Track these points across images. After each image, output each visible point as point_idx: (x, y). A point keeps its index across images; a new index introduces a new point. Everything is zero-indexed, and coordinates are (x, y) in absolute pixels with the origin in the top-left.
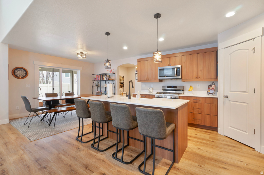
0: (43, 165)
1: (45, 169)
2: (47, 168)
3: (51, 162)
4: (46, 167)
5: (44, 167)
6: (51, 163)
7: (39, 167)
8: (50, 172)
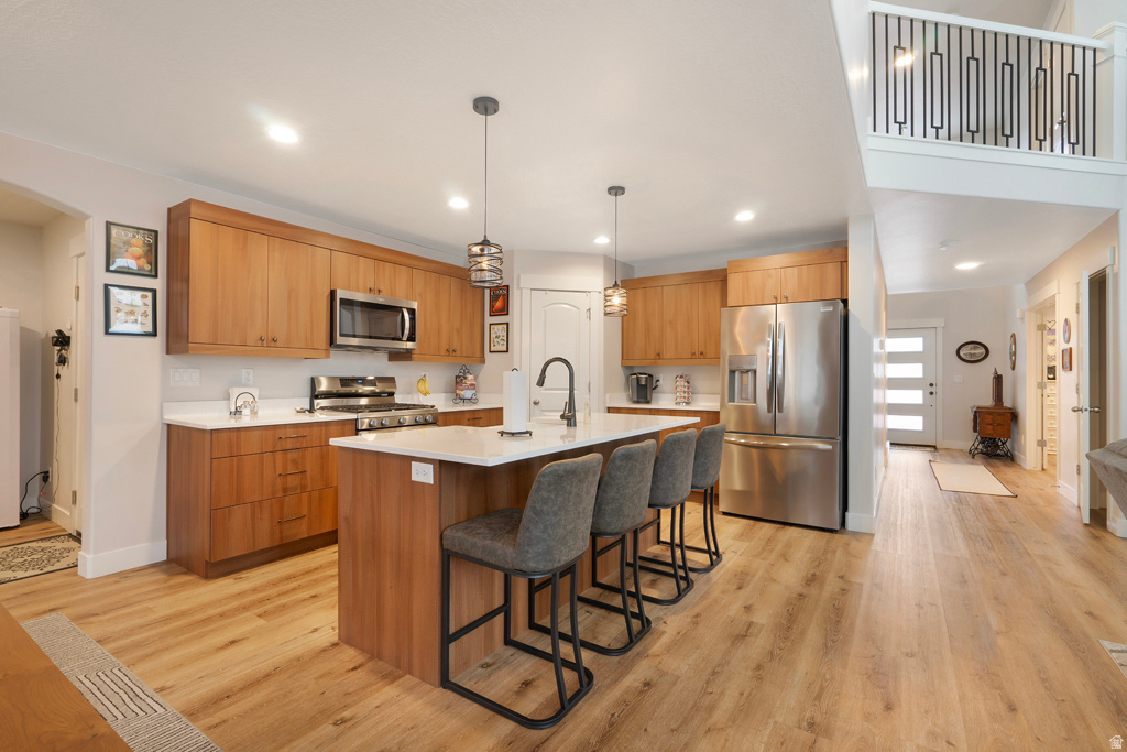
0: (806, 736)
1: (818, 719)
2: (808, 715)
3: (776, 723)
4: (805, 724)
5: (812, 725)
6: (780, 720)
7: (823, 743)
8: (815, 699)
